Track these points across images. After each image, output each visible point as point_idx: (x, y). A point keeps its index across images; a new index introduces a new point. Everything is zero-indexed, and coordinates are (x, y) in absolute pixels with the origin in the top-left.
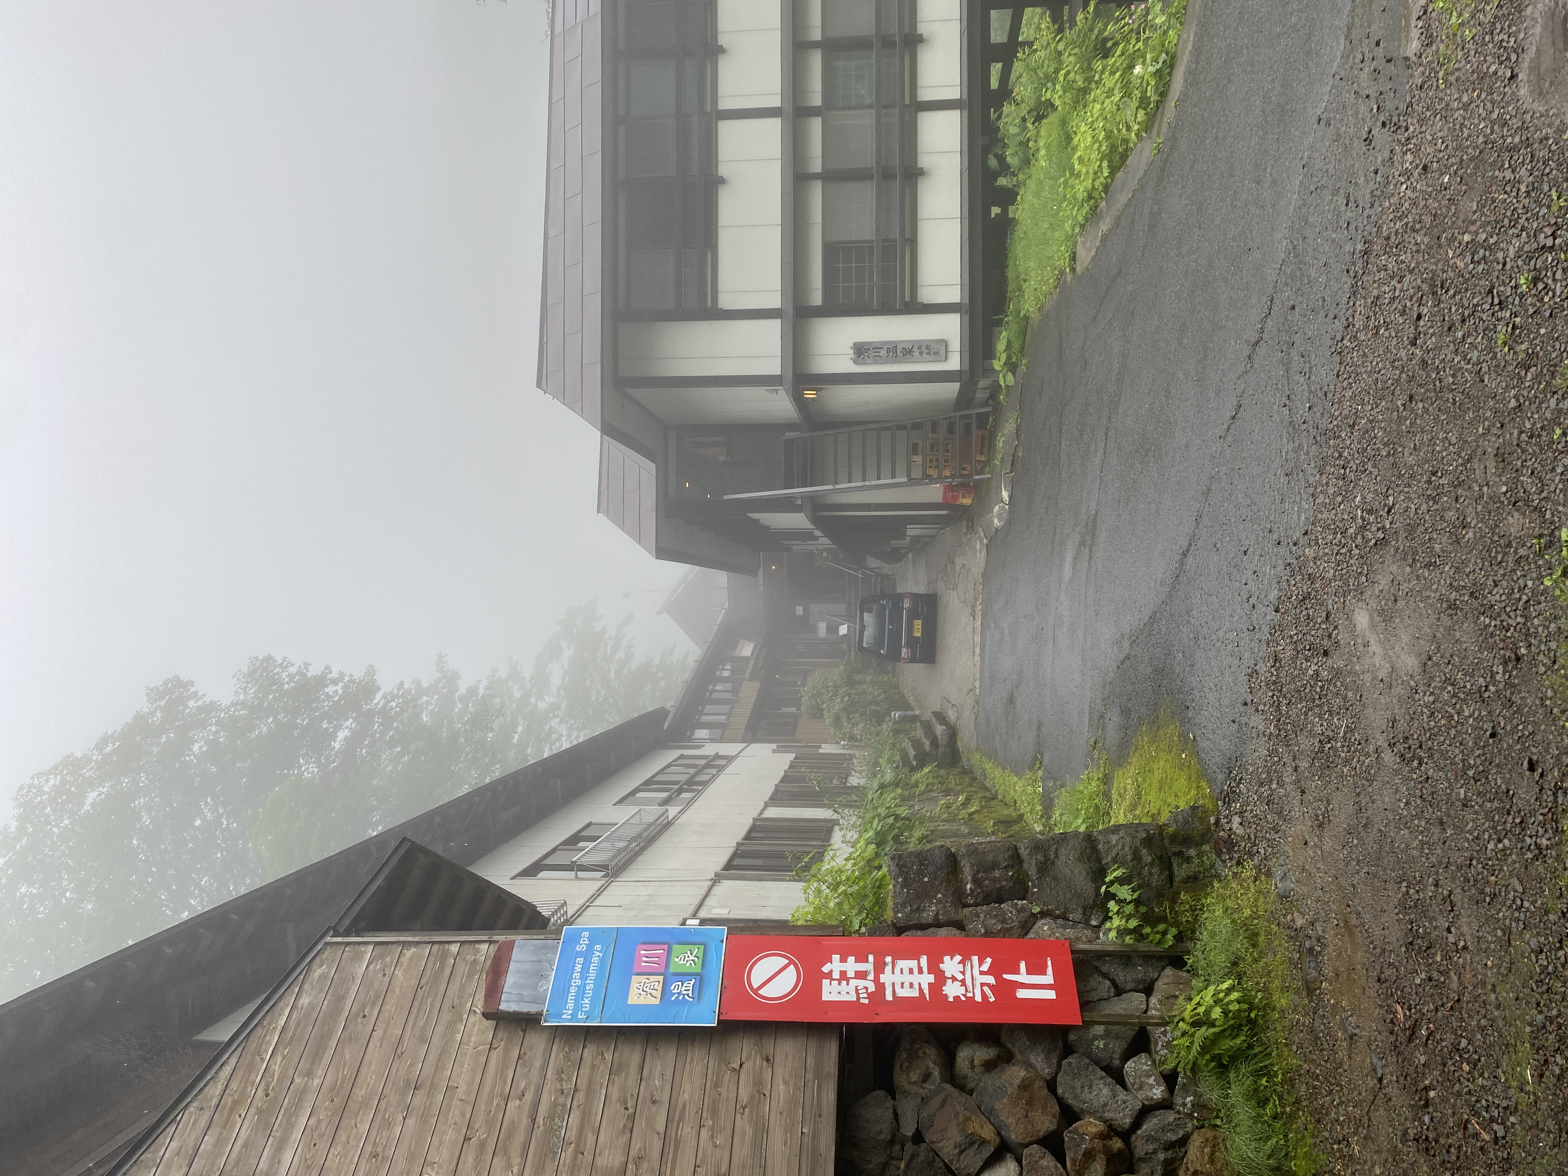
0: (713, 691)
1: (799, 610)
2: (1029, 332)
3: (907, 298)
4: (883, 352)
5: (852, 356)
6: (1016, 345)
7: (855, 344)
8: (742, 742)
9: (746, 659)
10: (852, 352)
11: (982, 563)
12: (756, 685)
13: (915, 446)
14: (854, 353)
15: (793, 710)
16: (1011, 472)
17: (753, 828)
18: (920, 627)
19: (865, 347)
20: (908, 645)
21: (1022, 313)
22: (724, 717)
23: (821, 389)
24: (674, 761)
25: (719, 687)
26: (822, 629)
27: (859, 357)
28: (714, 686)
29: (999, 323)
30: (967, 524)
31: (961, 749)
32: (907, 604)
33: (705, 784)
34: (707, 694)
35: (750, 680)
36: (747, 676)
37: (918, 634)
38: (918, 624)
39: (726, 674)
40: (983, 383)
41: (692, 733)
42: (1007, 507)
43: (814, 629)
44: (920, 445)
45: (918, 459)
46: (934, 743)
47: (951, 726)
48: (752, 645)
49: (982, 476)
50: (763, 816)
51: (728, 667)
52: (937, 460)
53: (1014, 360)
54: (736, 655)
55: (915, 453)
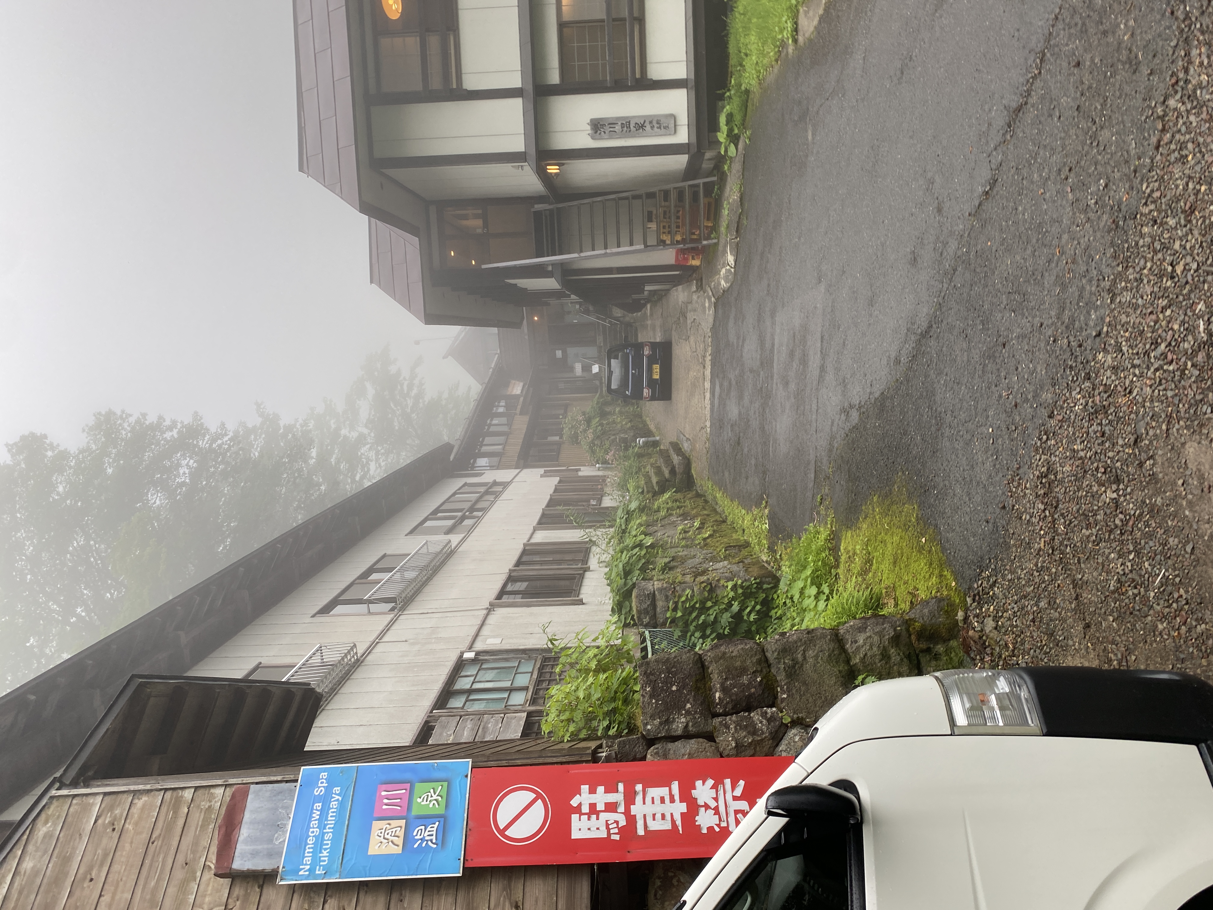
0: (490, 425)
1: (559, 354)
2: (749, 104)
3: (638, 76)
4: (618, 128)
5: (590, 132)
6: (738, 118)
7: (592, 120)
8: (516, 468)
9: (517, 397)
10: (589, 127)
11: (711, 320)
12: (526, 419)
13: (650, 214)
14: (592, 129)
15: (557, 438)
16: (736, 238)
17: (524, 552)
18: (658, 370)
19: (601, 123)
20: (649, 386)
21: (743, 88)
22: (500, 447)
23: (563, 164)
24: (459, 490)
25: (495, 421)
26: (578, 368)
27: (596, 132)
28: (492, 420)
29: (721, 97)
30: (697, 284)
31: (695, 476)
32: (647, 351)
33: (485, 510)
34: (486, 427)
35: (521, 414)
36: (518, 411)
37: (656, 376)
38: (656, 368)
39: (501, 410)
40: (708, 155)
41: (475, 462)
42: (733, 270)
43: (572, 369)
44: (654, 212)
45: (653, 226)
46: (673, 471)
47: (686, 457)
48: (521, 384)
49: (710, 242)
50: (533, 541)
51: (503, 403)
52: (669, 227)
53: (736, 131)
54: (508, 393)
55: (650, 220)
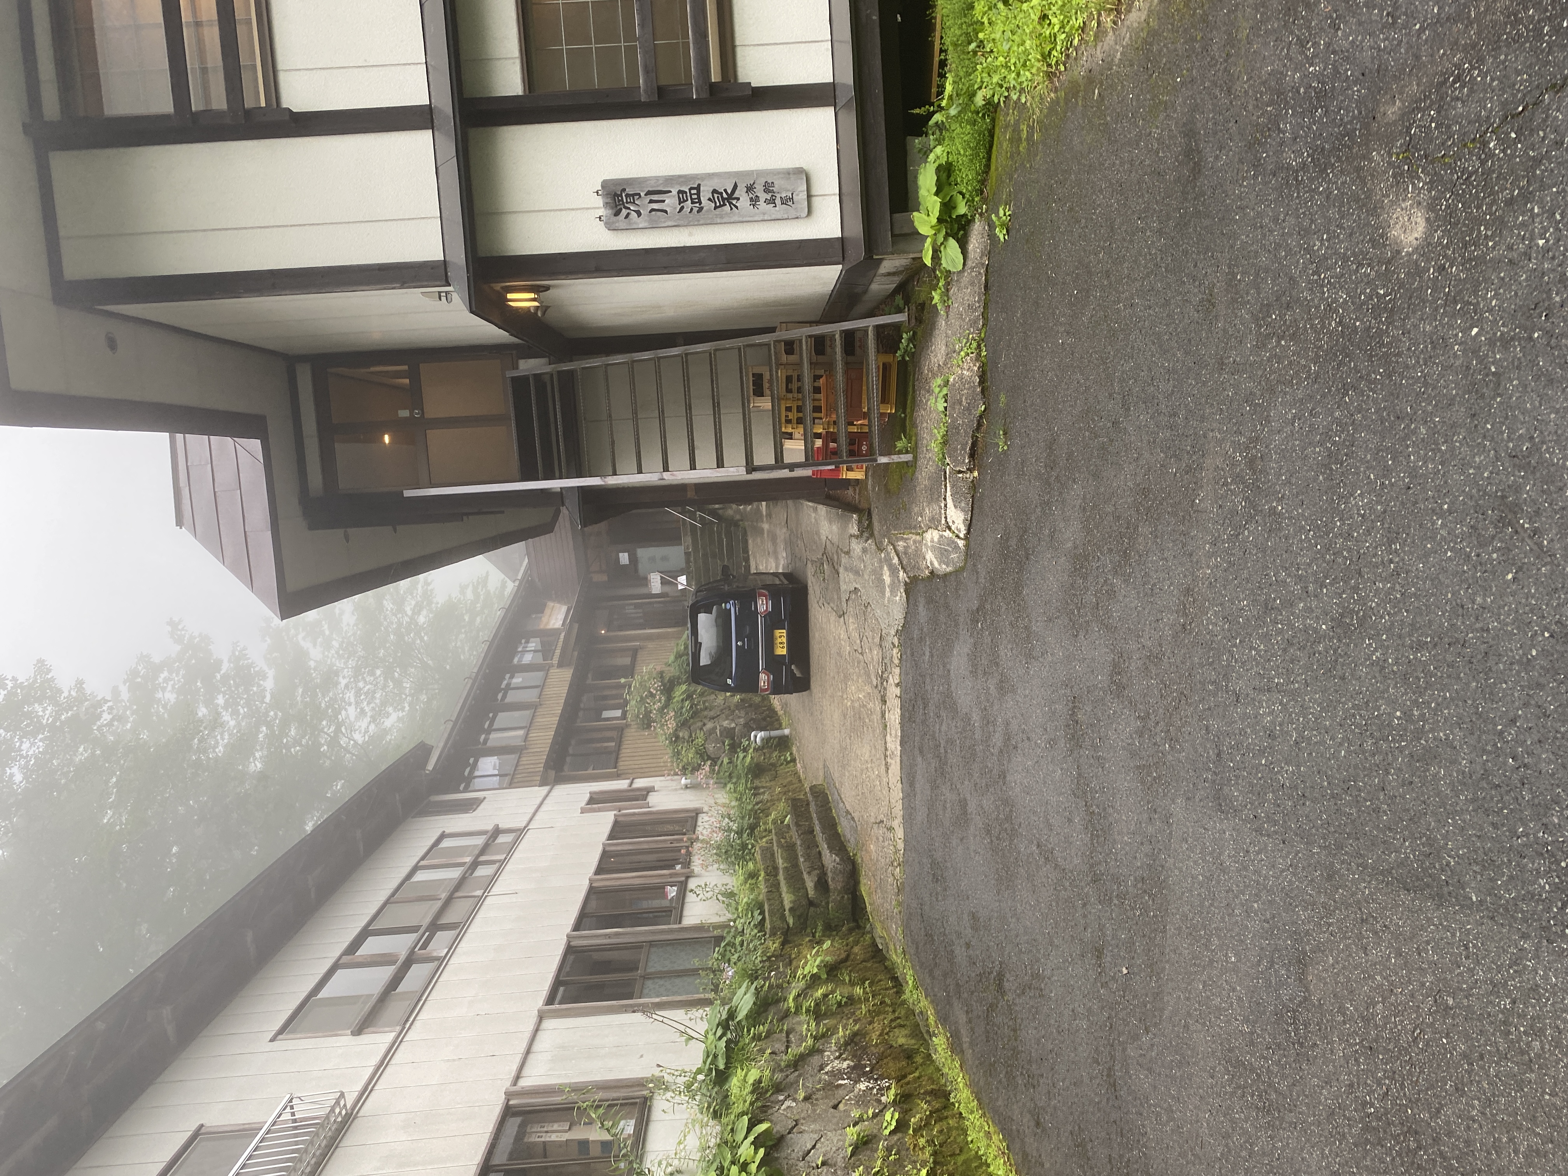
0: (508, 687)
1: (624, 558)
2: (1003, 140)
3: (715, 76)
4: (670, 202)
5: (602, 212)
6: (966, 176)
7: (605, 184)
8: (542, 785)
9: (555, 632)
10: (599, 201)
11: (898, 615)
12: (567, 674)
14: (606, 205)
15: (618, 713)
16: (971, 470)
18: (784, 640)
19: (629, 191)
20: (768, 669)
21: (979, 100)
22: (521, 733)
23: (547, 288)
24: (423, 858)
25: (517, 680)
26: (655, 584)
27: (617, 214)
28: (512, 677)
29: (919, 126)
32: (763, 605)
34: (500, 696)
35: (560, 665)
36: (555, 661)
37: (781, 650)
38: (781, 636)
39: (528, 658)
40: (889, 264)
41: (474, 766)
42: (961, 543)
43: (645, 582)
45: (766, 404)
48: (564, 609)
49: (896, 458)
50: (524, 1083)
51: (532, 646)
53: (962, 209)
54: (542, 627)
